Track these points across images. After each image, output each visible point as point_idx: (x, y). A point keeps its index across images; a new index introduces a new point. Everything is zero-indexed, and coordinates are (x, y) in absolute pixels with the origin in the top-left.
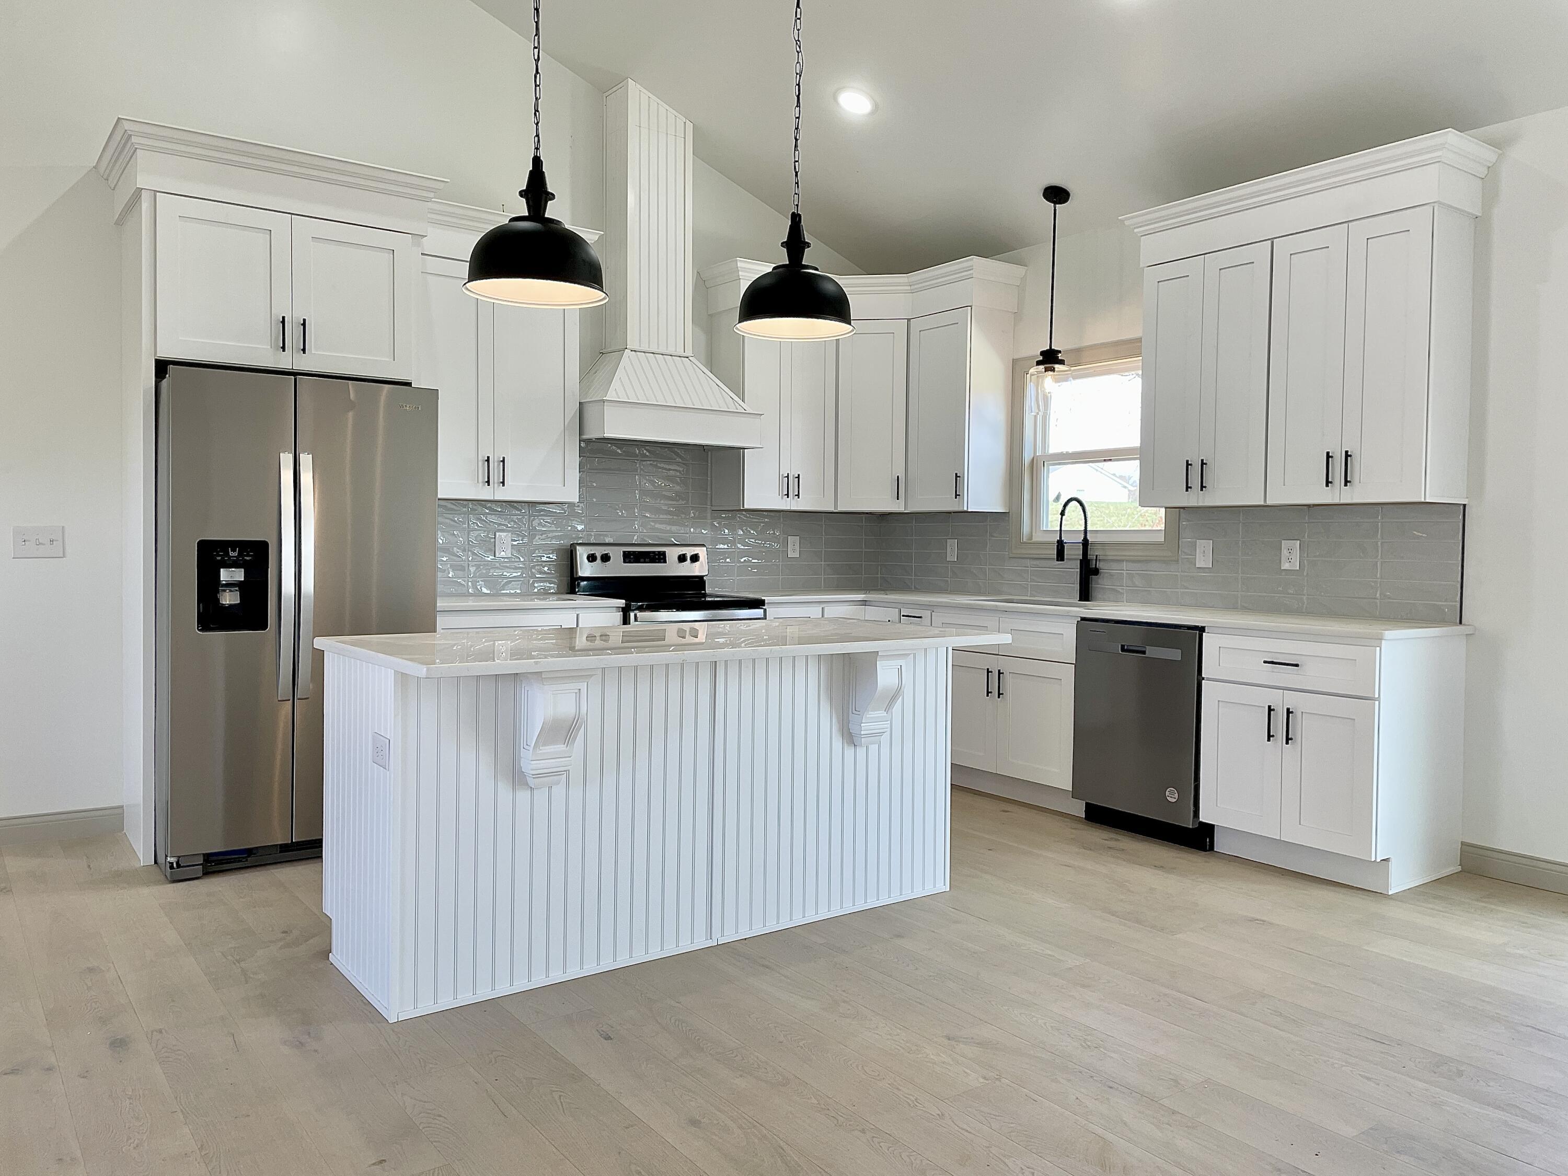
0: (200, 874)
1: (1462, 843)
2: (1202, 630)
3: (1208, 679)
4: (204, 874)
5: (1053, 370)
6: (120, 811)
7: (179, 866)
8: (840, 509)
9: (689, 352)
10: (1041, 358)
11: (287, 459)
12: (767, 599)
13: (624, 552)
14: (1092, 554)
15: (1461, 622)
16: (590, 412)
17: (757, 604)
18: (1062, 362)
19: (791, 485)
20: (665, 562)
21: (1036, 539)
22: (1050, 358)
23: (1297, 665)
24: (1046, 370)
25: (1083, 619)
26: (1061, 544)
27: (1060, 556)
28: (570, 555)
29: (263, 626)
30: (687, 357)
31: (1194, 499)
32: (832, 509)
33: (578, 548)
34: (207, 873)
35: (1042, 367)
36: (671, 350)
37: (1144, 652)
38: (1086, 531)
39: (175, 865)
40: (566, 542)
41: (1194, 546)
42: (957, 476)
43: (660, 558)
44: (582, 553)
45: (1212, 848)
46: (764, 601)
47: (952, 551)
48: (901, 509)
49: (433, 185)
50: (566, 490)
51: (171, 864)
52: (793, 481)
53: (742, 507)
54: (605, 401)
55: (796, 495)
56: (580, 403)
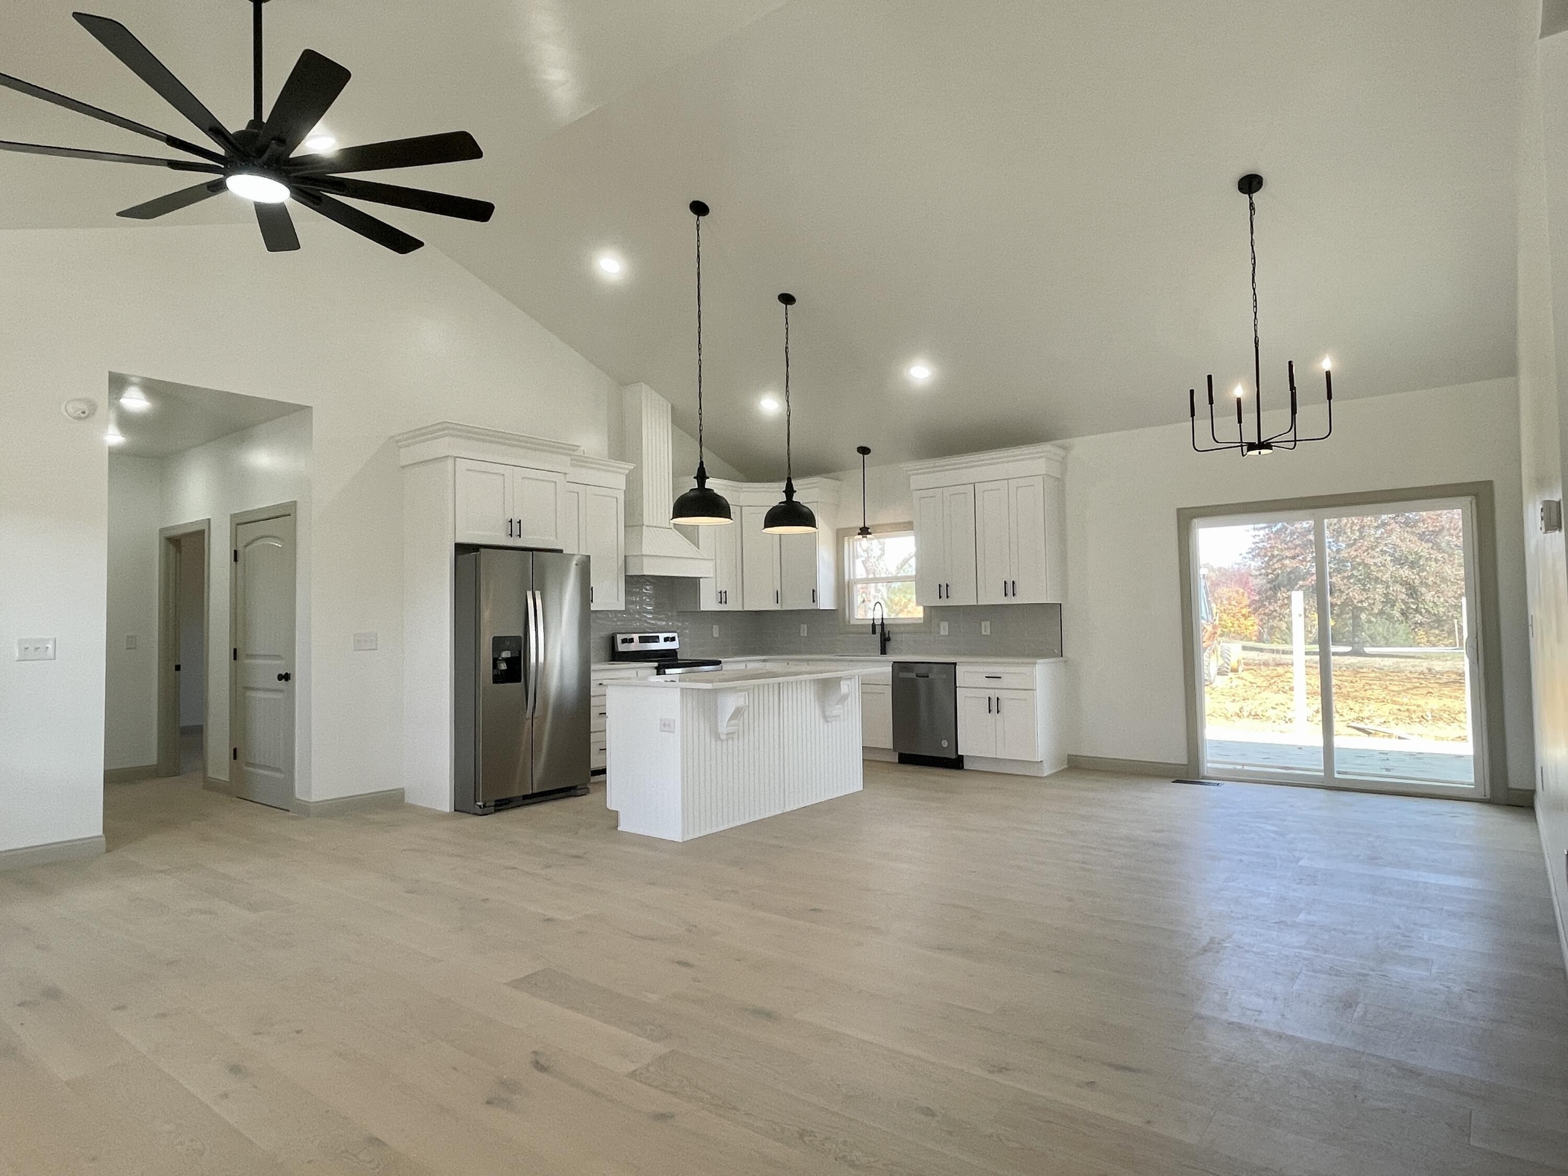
0: (493, 811)
1: (1068, 755)
2: (955, 664)
3: (960, 687)
4: (495, 811)
5: (866, 537)
7: (484, 807)
8: (746, 609)
9: (676, 533)
10: (860, 531)
11: (529, 594)
12: (722, 660)
13: (639, 637)
14: (886, 631)
15: (1062, 656)
16: (631, 561)
17: (718, 663)
18: (870, 534)
19: (723, 597)
20: (659, 642)
21: (852, 623)
22: (864, 531)
23: (1000, 678)
24: (863, 537)
25: (894, 662)
26: (874, 626)
27: (874, 632)
28: (613, 639)
29: (520, 681)
30: (671, 529)
31: (944, 602)
32: (741, 609)
33: (618, 635)
34: (496, 811)
35: (861, 536)
36: (664, 526)
37: (928, 677)
38: (882, 619)
39: (482, 807)
40: (609, 632)
41: (939, 625)
42: (813, 591)
43: (657, 640)
44: (619, 637)
45: (963, 767)
46: (720, 661)
47: (804, 630)
48: (779, 609)
49: (575, 448)
50: (619, 604)
51: (480, 806)
52: (723, 595)
53: (698, 610)
54: (643, 555)
55: (726, 602)
56: (625, 556)
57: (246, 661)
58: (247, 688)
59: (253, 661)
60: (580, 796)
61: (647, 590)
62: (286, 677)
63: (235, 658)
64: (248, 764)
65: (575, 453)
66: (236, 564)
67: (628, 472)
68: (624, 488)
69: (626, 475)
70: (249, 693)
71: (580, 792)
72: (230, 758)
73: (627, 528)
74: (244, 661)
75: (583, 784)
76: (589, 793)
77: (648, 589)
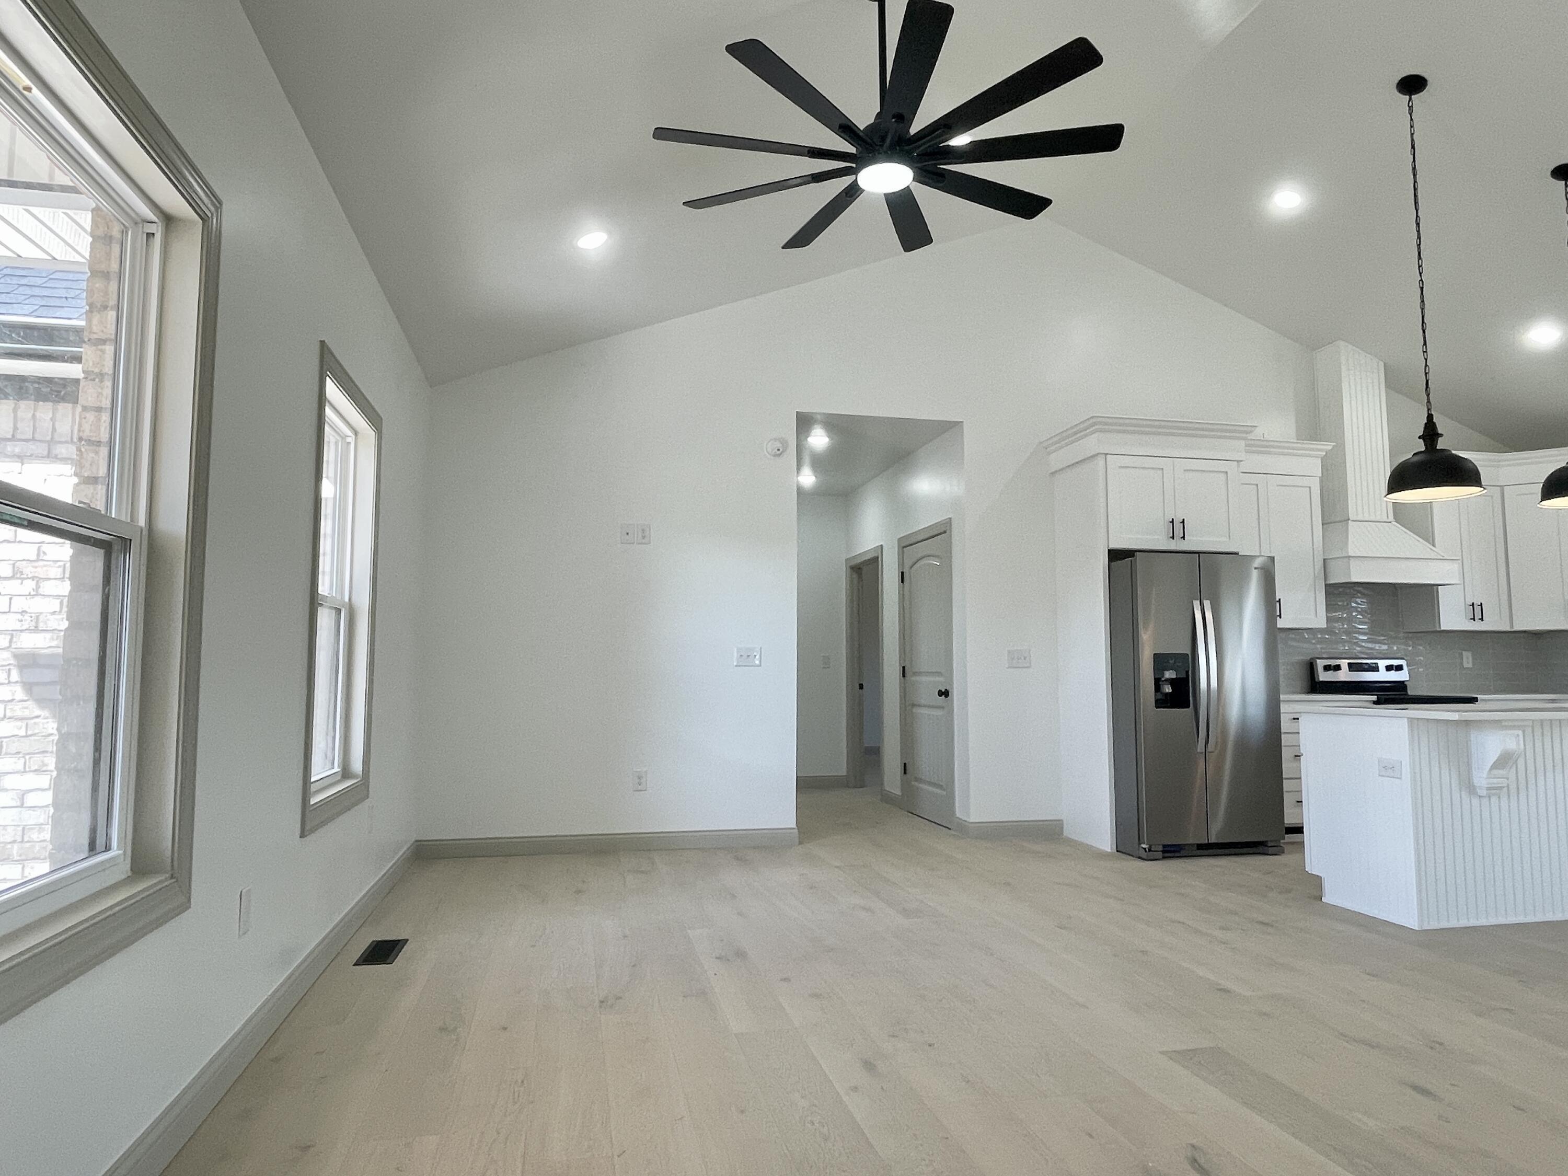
0: (1161, 857)
6: (1061, 822)
7: (1150, 850)
8: (1516, 628)
9: (1391, 518)
11: (1197, 604)
12: (1479, 697)
13: (1349, 664)
16: (1332, 565)
17: (1473, 700)
19: (1476, 610)
20: (1378, 671)
28: (1311, 667)
29: (1188, 706)
30: (1390, 522)
32: (1508, 629)
33: (1318, 661)
34: (1164, 857)
36: (1378, 519)
39: (1147, 850)
40: (1305, 657)
43: (1375, 669)
44: (1320, 664)
46: (1477, 698)
49: (1250, 429)
50: (1319, 620)
51: (1145, 849)
52: (1478, 609)
53: (1438, 630)
54: (1349, 557)
55: (1482, 619)
56: (1324, 560)
57: (913, 679)
58: (913, 705)
59: (918, 678)
60: (1270, 855)
61: (1356, 603)
62: (945, 694)
63: (904, 676)
64: (917, 779)
65: (1250, 437)
66: (903, 585)
67: (1324, 454)
68: (1320, 475)
69: (1322, 459)
70: (914, 710)
71: (1271, 850)
72: (901, 774)
73: (1325, 526)
74: (910, 678)
75: (1276, 841)
76: (1283, 852)
77: (1360, 603)
